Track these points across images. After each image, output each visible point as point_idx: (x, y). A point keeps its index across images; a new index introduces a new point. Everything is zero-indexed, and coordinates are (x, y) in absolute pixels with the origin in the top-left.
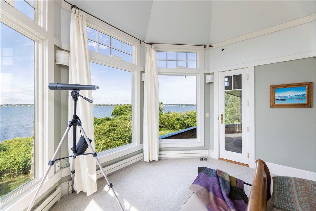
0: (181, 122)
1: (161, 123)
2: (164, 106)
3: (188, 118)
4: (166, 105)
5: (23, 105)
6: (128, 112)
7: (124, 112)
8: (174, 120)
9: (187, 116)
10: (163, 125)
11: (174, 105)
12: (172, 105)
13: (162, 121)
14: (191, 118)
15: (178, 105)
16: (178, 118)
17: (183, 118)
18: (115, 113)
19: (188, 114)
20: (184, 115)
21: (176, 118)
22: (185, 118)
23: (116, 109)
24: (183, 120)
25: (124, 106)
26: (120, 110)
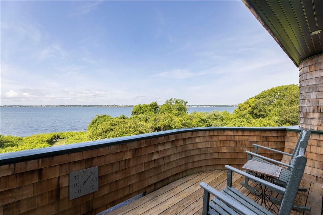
0: (206, 124)
1: (181, 124)
3: (216, 119)
4: (198, 106)
5: (72, 106)
6: (148, 111)
7: (144, 111)
8: (198, 121)
9: (215, 117)
10: (184, 126)
11: (207, 106)
12: (205, 106)
13: (183, 122)
14: (219, 119)
15: (212, 106)
16: (203, 119)
17: (209, 119)
18: (135, 113)
19: (216, 114)
20: (211, 115)
21: (200, 118)
22: (211, 119)
23: (136, 108)
24: (209, 121)
25: (144, 105)
26: (140, 110)
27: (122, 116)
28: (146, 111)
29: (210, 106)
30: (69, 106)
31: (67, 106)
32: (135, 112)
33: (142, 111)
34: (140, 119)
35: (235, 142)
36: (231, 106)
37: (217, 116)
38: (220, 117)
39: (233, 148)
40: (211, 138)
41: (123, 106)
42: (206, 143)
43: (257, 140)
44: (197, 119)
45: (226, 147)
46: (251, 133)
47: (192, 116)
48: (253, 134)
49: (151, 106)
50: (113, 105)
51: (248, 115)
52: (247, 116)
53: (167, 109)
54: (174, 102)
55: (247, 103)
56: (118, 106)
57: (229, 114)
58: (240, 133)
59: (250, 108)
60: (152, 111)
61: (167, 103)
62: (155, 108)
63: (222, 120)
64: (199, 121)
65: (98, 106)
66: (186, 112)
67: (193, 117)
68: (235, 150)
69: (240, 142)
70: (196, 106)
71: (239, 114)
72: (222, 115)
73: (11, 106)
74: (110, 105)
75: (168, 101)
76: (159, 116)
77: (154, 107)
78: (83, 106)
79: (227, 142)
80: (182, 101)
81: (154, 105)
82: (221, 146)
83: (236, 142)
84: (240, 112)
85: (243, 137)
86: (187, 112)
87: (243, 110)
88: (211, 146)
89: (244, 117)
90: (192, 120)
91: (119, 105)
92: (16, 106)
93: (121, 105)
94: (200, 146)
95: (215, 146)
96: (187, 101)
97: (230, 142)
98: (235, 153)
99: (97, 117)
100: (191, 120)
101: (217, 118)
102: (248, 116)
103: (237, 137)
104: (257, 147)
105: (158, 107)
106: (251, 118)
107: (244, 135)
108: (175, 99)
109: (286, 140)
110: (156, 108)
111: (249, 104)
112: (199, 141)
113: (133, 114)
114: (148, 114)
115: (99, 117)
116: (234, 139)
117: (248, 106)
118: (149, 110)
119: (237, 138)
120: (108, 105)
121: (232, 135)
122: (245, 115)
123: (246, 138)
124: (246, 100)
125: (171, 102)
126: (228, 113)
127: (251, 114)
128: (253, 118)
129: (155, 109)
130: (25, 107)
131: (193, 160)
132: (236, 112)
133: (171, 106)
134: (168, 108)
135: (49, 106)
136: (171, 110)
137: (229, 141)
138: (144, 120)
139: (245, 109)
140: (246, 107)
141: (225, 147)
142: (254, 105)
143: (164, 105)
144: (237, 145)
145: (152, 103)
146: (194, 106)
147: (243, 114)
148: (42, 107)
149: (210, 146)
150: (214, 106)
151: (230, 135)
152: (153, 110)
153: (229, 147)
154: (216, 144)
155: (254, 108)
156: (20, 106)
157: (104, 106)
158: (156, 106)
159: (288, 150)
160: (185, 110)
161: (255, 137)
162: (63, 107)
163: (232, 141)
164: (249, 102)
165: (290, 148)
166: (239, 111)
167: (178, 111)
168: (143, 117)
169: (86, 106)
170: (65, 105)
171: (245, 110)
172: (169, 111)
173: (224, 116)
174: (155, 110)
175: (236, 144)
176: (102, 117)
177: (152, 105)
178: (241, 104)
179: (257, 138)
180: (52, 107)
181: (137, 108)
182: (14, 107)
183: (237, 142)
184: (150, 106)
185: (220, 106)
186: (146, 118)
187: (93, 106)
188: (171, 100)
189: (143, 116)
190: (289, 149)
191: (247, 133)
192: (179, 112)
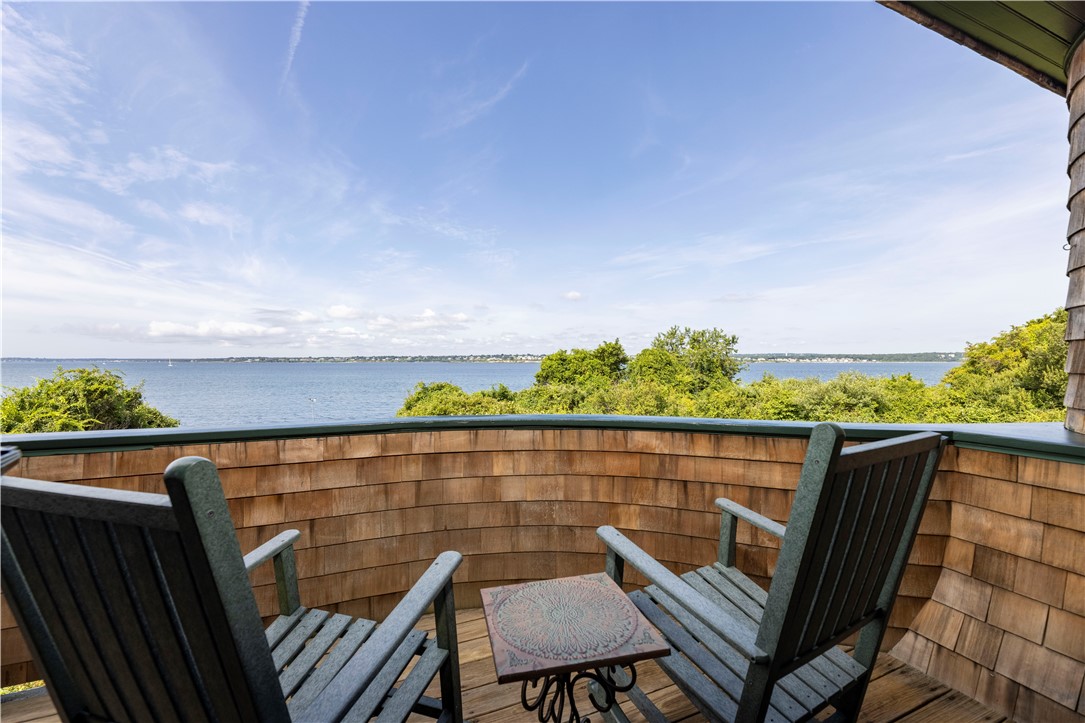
2: (794, 361)
3: (850, 407)
4: (803, 358)
5: (385, 357)
6: (587, 373)
7: (575, 373)
8: (772, 411)
11: (839, 357)
12: (831, 356)
15: (862, 357)
16: (793, 406)
17: (818, 404)
18: (544, 378)
19: (850, 386)
20: (827, 391)
21: (782, 402)
22: (827, 406)
23: (548, 361)
24: (820, 413)
25: (577, 352)
26: (561, 368)
27: (498, 389)
28: (581, 374)
29: (855, 357)
30: (376, 358)
31: (371, 358)
32: (547, 377)
33: (567, 374)
34: (551, 397)
35: (682, 485)
36: (953, 360)
37: (854, 395)
38: (867, 399)
39: (669, 511)
40: (571, 462)
41: (529, 358)
42: (545, 480)
43: (783, 484)
44: (768, 405)
45: (637, 508)
46: (754, 448)
47: (753, 392)
48: (763, 452)
49: (601, 354)
50: (497, 356)
51: (1012, 391)
52: (1009, 397)
53: (656, 366)
54: (686, 340)
55: (1014, 338)
56: (512, 359)
57: (921, 386)
58: (703, 446)
59: (1025, 364)
60: (603, 373)
61: (660, 345)
62: (612, 364)
63: (877, 410)
64: (777, 411)
65: (454, 358)
66: (730, 379)
67: (755, 397)
68: (679, 525)
69: (703, 489)
70: (792, 356)
71: (968, 390)
72: (879, 390)
73: (244, 359)
74: (489, 356)
75: (662, 338)
76: (622, 390)
77: (612, 360)
78: (414, 359)
79: (645, 483)
80: (716, 335)
81: (611, 353)
82: (617, 499)
83: (685, 487)
84: (973, 381)
85: (719, 465)
86: (737, 376)
87: (992, 371)
88: (565, 496)
89: (994, 401)
90: (747, 408)
91: (517, 356)
92: (253, 358)
93: (524, 356)
94: (512, 492)
95: (587, 498)
96: (734, 338)
97: (657, 486)
98: (681, 539)
99: (420, 389)
100: (743, 407)
101: (853, 401)
102: (1015, 398)
103: (691, 463)
104: (729, 517)
105: (624, 361)
106: (1030, 405)
107: (722, 455)
108: (688, 331)
109: (957, 496)
110: (616, 363)
111: (1024, 345)
112: (511, 472)
113: (539, 381)
114: (588, 382)
115: (425, 389)
116: (676, 473)
117: (1018, 353)
118: (593, 369)
119: (687, 470)
120: (482, 357)
121: (667, 452)
122: (999, 392)
123: (733, 471)
124: (1008, 331)
125: (674, 341)
126: (918, 383)
127: (1027, 389)
128: (1039, 406)
129: (615, 367)
130: (272, 360)
131: (479, 548)
132: (955, 382)
133: (673, 358)
134: (660, 363)
135: (327, 359)
136: (671, 368)
137: (651, 483)
138: (565, 402)
139: (1000, 368)
140: (1006, 357)
141: (632, 507)
142: (1044, 347)
143: (645, 351)
144: (690, 502)
145: (603, 345)
146: (782, 356)
147: (988, 386)
148: (311, 361)
149: (561, 497)
150: (870, 358)
151: (657, 452)
152: (607, 369)
153: (653, 509)
154: (594, 491)
155: (1042, 363)
156: (262, 359)
157: (471, 359)
158: (617, 355)
159: (964, 551)
160: (729, 371)
161: (778, 468)
162: (361, 361)
163: (668, 483)
164: (1024, 339)
165: (977, 539)
166: (969, 376)
167: (699, 376)
168: (563, 392)
169: (421, 359)
170: (368, 355)
171: (999, 371)
172: (663, 372)
173: (888, 397)
174: (613, 370)
175: (682, 496)
176: (433, 390)
177: (604, 351)
178: (983, 346)
179: (783, 475)
180: (335, 361)
181: (554, 362)
182: (249, 361)
183: (689, 486)
184: (596, 357)
185: (898, 360)
186: (570, 396)
187: (441, 358)
188: (673, 334)
189: (564, 388)
190: (971, 549)
191: (734, 447)
192: (706, 379)
